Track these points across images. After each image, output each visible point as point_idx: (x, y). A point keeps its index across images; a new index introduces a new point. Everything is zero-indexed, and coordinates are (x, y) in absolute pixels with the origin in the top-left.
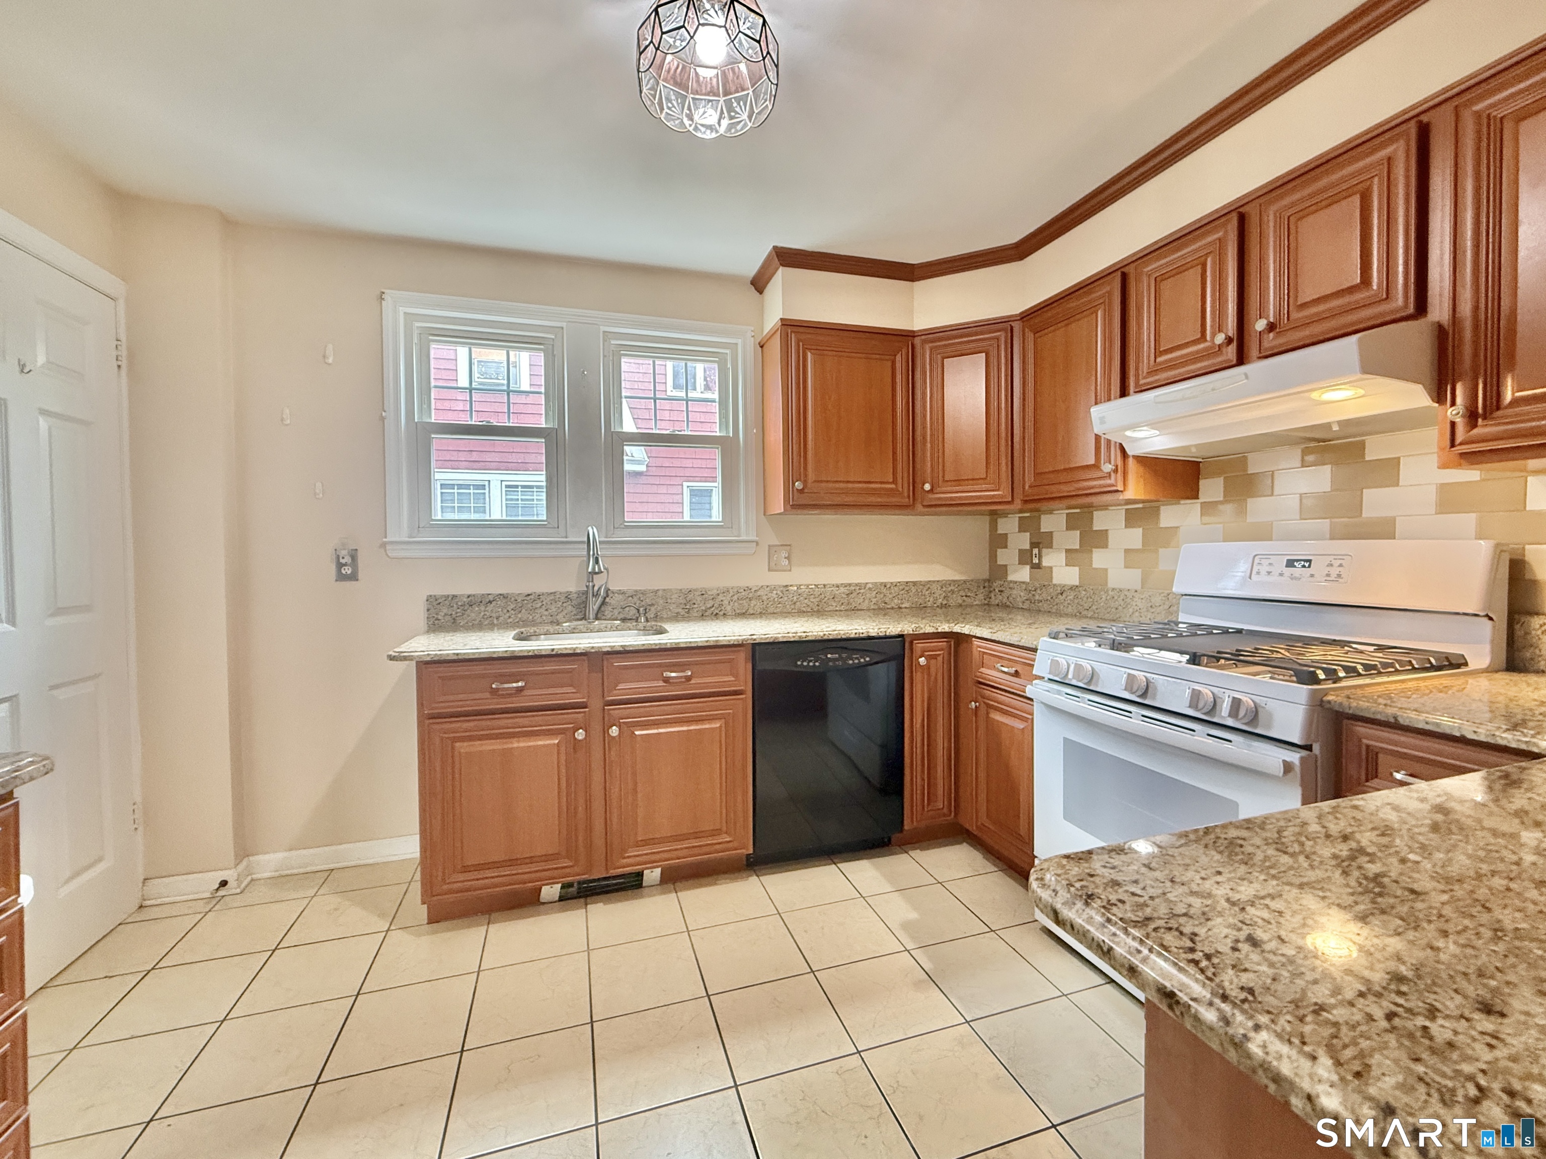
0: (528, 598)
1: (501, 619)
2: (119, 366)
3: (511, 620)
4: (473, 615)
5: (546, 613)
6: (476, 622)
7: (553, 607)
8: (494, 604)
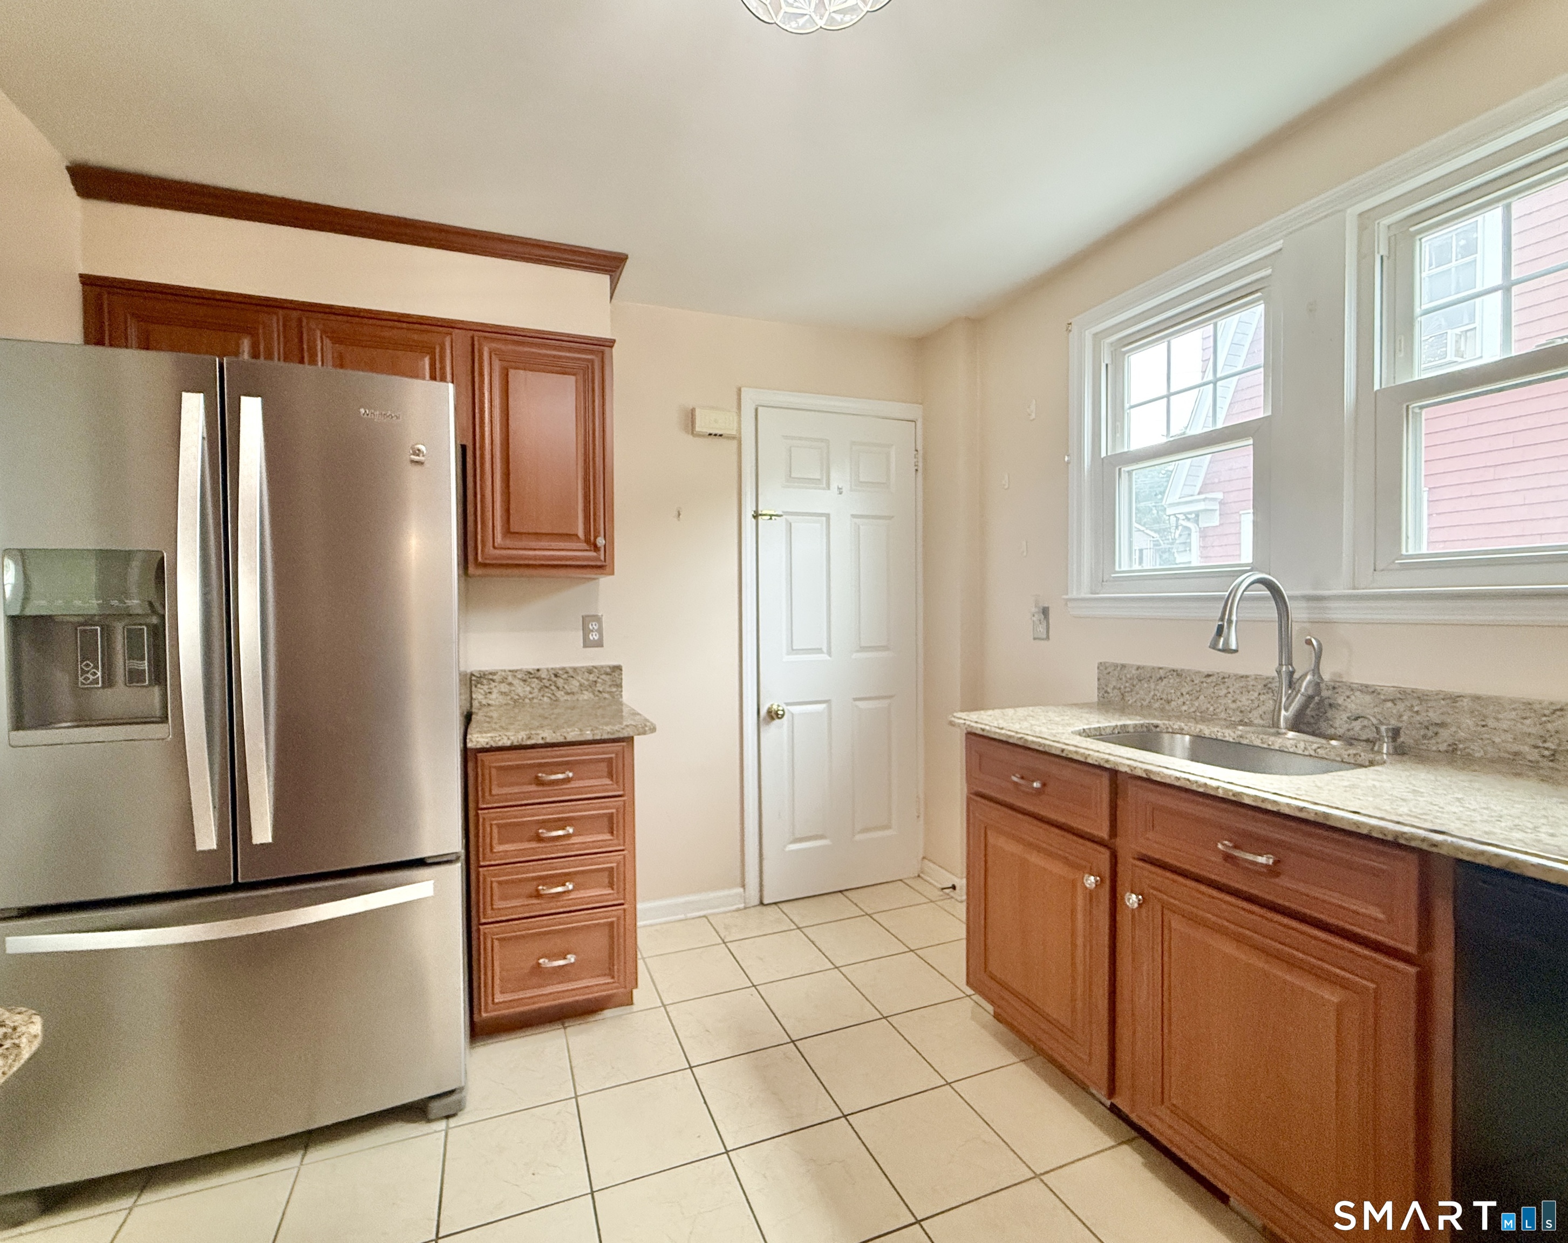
0: (1209, 680)
1: (1173, 704)
2: (917, 470)
3: (1184, 708)
4: (1141, 692)
5: (1233, 706)
6: (1145, 703)
7: (1244, 699)
8: (1165, 681)
